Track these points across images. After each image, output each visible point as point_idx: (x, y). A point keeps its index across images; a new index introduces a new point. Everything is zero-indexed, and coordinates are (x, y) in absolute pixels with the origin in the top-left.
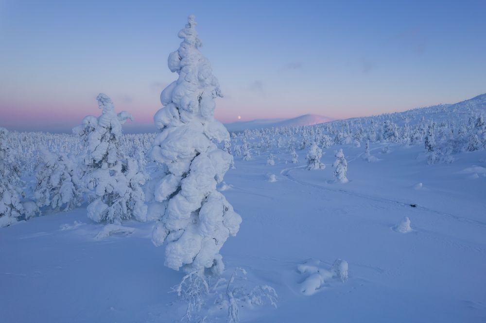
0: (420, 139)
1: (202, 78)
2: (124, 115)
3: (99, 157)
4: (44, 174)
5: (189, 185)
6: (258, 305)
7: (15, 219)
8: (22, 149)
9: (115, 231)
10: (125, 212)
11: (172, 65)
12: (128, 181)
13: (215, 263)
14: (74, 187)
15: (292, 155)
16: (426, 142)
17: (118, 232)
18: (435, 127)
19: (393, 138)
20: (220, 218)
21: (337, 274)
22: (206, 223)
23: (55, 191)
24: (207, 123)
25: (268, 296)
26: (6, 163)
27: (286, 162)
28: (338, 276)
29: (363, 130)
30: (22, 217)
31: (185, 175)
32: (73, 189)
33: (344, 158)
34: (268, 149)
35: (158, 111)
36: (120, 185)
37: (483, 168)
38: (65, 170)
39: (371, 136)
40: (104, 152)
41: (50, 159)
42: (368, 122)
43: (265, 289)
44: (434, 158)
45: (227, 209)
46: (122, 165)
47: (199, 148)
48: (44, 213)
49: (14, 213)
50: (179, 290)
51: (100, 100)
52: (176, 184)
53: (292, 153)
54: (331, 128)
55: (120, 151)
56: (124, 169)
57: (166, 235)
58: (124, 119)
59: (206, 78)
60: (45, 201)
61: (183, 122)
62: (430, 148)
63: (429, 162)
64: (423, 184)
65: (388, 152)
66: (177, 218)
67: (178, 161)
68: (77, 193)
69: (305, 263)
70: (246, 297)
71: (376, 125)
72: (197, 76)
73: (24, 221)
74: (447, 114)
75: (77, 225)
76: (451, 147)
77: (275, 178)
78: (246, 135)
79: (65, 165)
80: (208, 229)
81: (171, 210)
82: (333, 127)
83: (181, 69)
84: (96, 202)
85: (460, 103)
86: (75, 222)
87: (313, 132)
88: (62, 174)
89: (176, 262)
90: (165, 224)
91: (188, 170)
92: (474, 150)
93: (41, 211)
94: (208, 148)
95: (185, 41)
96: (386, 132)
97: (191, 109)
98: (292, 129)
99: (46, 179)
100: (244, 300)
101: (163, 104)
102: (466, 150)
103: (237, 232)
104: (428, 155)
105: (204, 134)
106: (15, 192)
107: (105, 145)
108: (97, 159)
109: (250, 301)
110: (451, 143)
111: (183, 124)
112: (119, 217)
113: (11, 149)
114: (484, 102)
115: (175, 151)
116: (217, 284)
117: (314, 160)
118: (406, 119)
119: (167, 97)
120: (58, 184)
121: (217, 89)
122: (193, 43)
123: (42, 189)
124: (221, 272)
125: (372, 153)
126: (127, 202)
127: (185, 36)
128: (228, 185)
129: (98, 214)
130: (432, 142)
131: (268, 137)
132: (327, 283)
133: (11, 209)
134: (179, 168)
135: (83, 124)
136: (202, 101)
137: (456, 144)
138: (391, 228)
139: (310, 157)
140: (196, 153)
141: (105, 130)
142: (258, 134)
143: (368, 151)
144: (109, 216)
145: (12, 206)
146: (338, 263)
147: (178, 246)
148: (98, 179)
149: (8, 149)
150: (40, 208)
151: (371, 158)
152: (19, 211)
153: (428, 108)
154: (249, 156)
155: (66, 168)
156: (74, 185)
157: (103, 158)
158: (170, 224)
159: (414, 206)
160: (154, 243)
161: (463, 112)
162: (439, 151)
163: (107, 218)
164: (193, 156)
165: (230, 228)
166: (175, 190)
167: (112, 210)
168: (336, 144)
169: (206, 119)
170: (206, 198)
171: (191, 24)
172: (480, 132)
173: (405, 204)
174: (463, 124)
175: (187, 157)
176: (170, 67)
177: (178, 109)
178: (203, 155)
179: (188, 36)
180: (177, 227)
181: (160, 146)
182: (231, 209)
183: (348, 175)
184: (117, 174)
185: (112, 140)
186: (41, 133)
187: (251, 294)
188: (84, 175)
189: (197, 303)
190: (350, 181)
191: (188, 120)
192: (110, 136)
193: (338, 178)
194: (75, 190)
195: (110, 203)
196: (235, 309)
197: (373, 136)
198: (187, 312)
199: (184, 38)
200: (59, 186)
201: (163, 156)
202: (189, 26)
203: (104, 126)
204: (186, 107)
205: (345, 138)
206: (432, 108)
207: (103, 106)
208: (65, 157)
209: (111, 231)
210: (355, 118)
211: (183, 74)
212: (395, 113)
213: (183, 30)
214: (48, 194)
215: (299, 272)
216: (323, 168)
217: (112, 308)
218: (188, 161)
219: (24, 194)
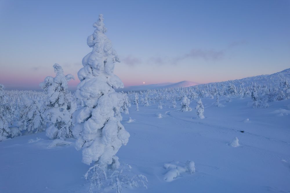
0: (250, 94)
1: (106, 50)
2: (69, 76)
3: (53, 100)
4: (24, 111)
5: (97, 113)
6: (136, 187)
7: (5, 137)
8: (20, 100)
9: (60, 143)
10: (68, 133)
11: (89, 43)
12: (71, 115)
13: (114, 162)
14: (41, 119)
15: (173, 103)
16: (252, 95)
17: (62, 144)
18: (259, 88)
19: (233, 93)
20: (115, 133)
21: (189, 170)
22: (106, 136)
23: (30, 122)
24: (109, 77)
25: (142, 181)
26: (2, 104)
27: (169, 107)
28: (189, 171)
29: (217, 90)
30: (9, 136)
31: (94, 107)
32: (40, 121)
33: (202, 104)
34: (160, 100)
35: (80, 70)
36: (66, 117)
37: (286, 110)
38: (36, 109)
39: (221, 93)
40: (57, 98)
41: (28, 102)
42: (221, 85)
43: (140, 177)
44: (257, 104)
45: (121, 129)
46: (67, 105)
47: (103, 91)
48: (23, 135)
49: (5, 134)
50: (86, 175)
51: (55, 67)
52: (89, 112)
53: (173, 102)
54: (198, 88)
55: (66, 97)
56: (69, 108)
57: (83, 143)
58: (69, 79)
59: (108, 50)
60: (24, 127)
61: (94, 76)
62: (255, 99)
63: (254, 107)
64: (249, 119)
65: (230, 101)
66: (89, 133)
67: (91, 98)
68: (43, 123)
69: (169, 163)
70: (128, 182)
71: (225, 87)
72: (103, 49)
73: (10, 139)
74: (266, 80)
75: (38, 140)
76: (267, 98)
77: (161, 115)
78: (148, 93)
79: (36, 106)
80: (107, 140)
81: (85, 128)
82: (199, 88)
83: (94, 45)
84: (51, 127)
85: (274, 74)
86: (37, 138)
87: (187, 91)
88: (34, 111)
89: (88, 160)
90: (82, 137)
91: (96, 104)
92: (281, 100)
93: (21, 133)
94: (109, 91)
95: (97, 29)
96: (229, 90)
97: (98, 67)
98: (175, 89)
99: (26, 114)
100: (127, 184)
101: (83, 65)
102: (276, 100)
103: (127, 142)
104: (253, 103)
105: (108, 83)
106: (6, 121)
107: (57, 94)
108: (53, 102)
109: (131, 184)
110: (267, 96)
111: (94, 77)
112: (64, 136)
113: (5, 96)
114: (289, 73)
115: (88, 93)
116: (113, 174)
117: (185, 106)
118: (242, 83)
119: (86, 61)
120: (32, 117)
121: (116, 58)
122: (101, 30)
123: (23, 120)
124: (117, 167)
125: (220, 102)
126: (69, 127)
127: (97, 26)
128: (133, 119)
129: (52, 134)
130: (256, 95)
131: (161, 94)
132: (181, 175)
133: (3, 131)
134: (91, 102)
135: (45, 81)
136: (106, 64)
137: (270, 97)
138: (227, 144)
139: (183, 104)
140: (102, 94)
141: (58, 84)
142: (155, 92)
143: (218, 101)
144: (58, 135)
145: (4, 130)
146: (188, 163)
147: (90, 150)
148: (53, 113)
149: (3, 96)
150: (21, 131)
151: (220, 105)
152: (8, 133)
153: (255, 77)
154: (148, 104)
155: (37, 108)
156: (42, 118)
157: (56, 101)
158: (85, 137)
159: (243, 132)
160: (76, 148)
161: (276, 79)
162: (260, 101)
163: (57, 137)
164: (100, 96)
165: (122, 140)
166: (88, 116)
167: (60, 132)
168: (199, 97)
169: (108, 74)
170: (107, 121)
171: (101, 19)
172: (285, 89)
173: (237, 131)
174: (277, 86)
175: (96, 96)
176: (88, 44)
177: (92, 68)
178: (106, 95)
179: (99, 26)
180: (90, 139)
181: (80, 90)
182: (123, 128)
183: (204, 114)
184: (64, 111)
185: (62, 90)
186: (31, 91)
187: (132, 180)
188: (45, 111)
189: (97, 184)
190: (206, 118)
191: (98, 74)
192: (60, 88)
193: (199, 116)
194: (42, 121)
195: (59, 128)
196: (120, 188)
197: (222, 93)
198: (89, 189)
199: (96, 27)
200: (32, 118)
201: (82, 96)
202: (99, 21)
203: (57, 82)
204: (95, 67)
205: (205, 94)
206: (258, 77)
207: (57, 71)
208: (37, 102)
209: (57, 143)
210: (213, 83)
211: (95, 47)
212: (236, 80)
213: (96, 23)
214: (25, 123)
215: (165, 168)
216: (191, 110)
217: (47, 188)
218: (97, 99)
219: (12, 123)
